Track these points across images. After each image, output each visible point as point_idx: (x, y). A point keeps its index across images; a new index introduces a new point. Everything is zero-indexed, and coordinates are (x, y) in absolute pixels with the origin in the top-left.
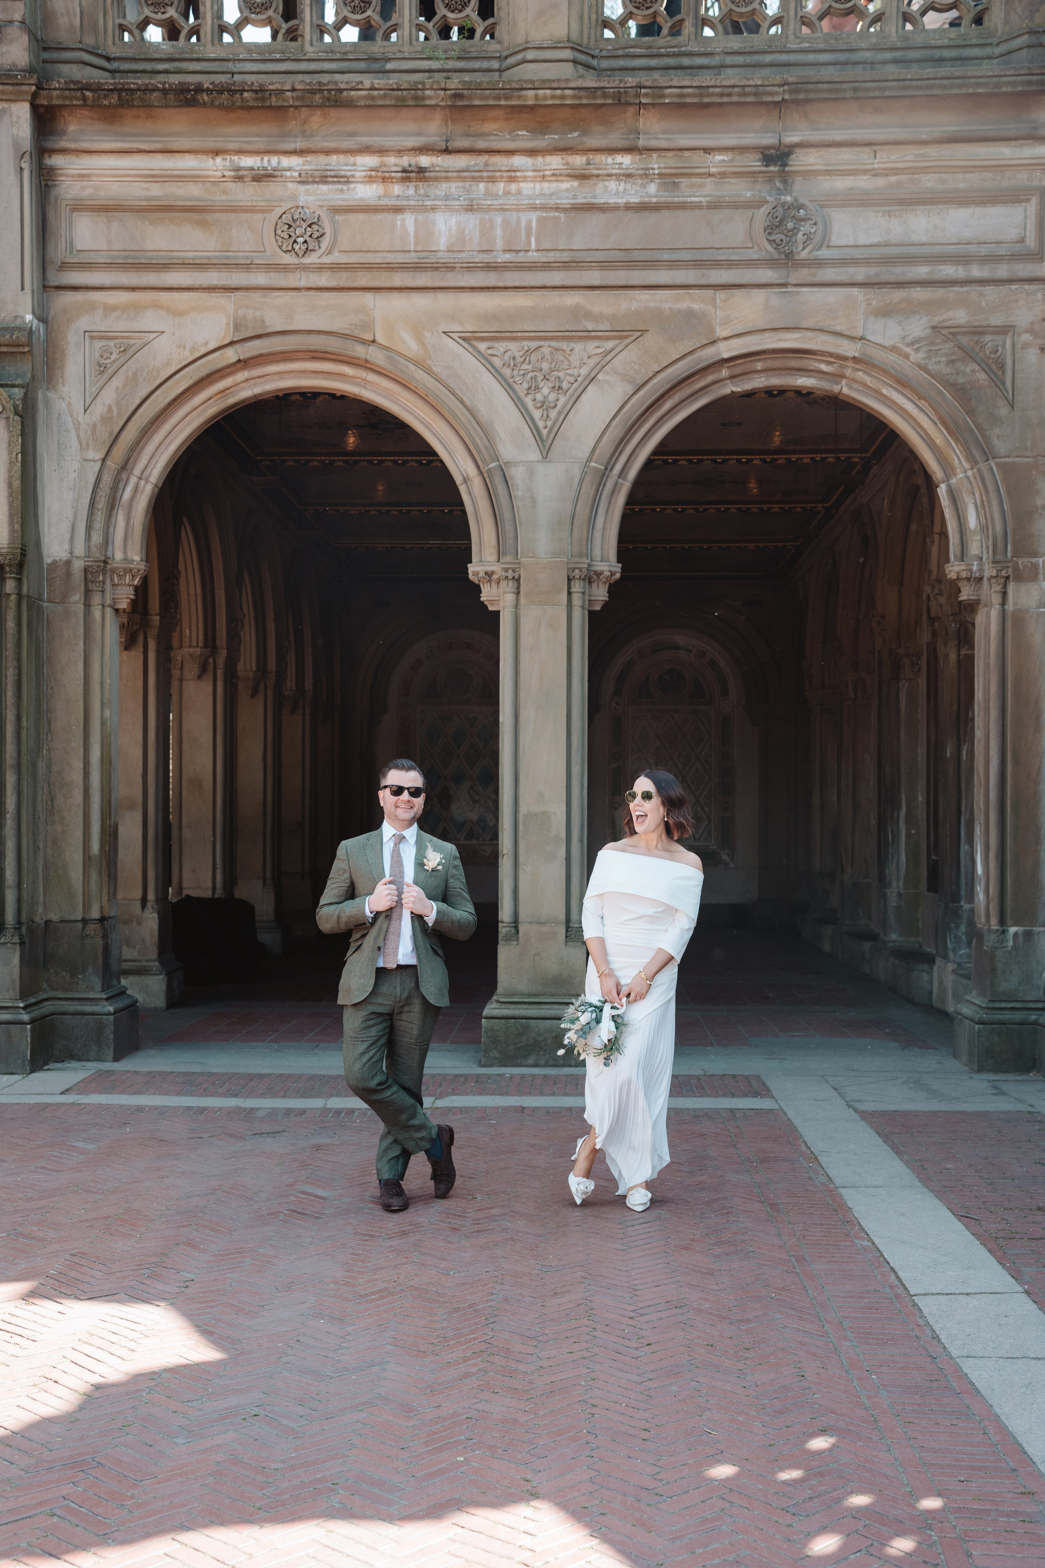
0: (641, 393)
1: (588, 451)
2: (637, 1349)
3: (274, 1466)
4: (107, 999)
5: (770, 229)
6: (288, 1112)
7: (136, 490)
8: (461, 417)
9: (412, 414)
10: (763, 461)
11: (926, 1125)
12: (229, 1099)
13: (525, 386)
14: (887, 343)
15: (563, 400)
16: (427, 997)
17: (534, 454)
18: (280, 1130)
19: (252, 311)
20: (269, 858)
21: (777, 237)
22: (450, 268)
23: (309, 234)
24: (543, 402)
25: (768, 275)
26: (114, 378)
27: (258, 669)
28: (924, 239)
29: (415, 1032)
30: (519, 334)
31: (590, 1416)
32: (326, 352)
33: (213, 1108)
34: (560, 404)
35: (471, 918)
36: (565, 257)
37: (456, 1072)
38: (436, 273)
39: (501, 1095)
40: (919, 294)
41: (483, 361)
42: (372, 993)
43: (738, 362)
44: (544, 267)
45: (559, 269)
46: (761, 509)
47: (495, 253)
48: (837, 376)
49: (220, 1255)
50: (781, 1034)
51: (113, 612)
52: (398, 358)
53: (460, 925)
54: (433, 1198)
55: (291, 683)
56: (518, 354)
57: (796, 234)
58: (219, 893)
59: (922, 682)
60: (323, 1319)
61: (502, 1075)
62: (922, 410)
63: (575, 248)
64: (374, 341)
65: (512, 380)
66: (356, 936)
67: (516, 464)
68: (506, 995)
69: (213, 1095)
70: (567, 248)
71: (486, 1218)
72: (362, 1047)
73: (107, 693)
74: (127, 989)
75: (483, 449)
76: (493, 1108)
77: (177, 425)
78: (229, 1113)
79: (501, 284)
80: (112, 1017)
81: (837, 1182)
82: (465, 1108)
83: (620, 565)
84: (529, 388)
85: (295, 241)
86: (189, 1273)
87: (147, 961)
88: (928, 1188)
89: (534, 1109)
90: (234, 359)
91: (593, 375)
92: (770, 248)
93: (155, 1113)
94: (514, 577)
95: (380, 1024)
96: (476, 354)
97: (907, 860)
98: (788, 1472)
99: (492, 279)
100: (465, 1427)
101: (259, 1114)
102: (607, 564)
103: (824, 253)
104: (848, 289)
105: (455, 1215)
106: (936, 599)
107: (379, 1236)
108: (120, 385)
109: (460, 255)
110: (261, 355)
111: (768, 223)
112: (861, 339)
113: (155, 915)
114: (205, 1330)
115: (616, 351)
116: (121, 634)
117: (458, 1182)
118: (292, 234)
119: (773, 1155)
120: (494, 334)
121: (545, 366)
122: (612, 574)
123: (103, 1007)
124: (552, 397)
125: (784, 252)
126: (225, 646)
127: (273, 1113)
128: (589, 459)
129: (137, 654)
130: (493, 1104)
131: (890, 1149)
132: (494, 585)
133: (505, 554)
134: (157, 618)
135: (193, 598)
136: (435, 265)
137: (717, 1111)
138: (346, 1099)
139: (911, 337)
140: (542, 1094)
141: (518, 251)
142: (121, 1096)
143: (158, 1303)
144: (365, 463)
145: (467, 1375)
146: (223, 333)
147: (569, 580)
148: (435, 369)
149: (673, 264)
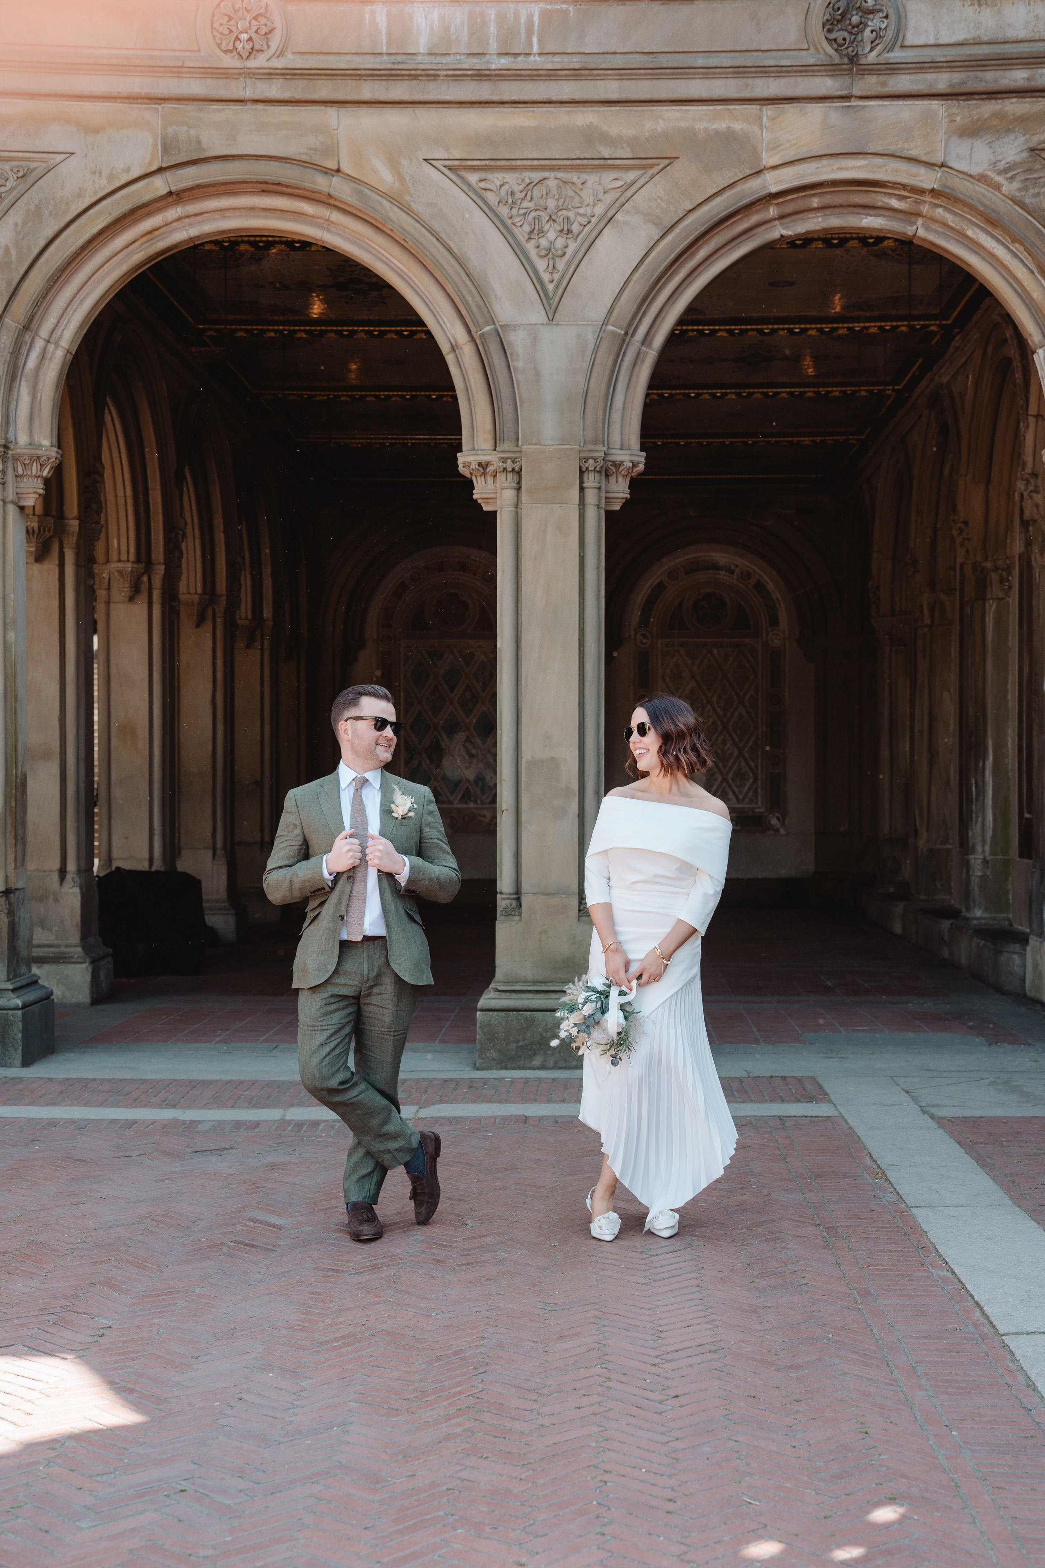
0: (670, 237)
1: (604, 311)
2: (661, 1402)
3: (203, 1553)
4: (14, 990)
5: (830, 25)
6: (238, 1125)
7: (43, 356)
8: (447, 268)
9: (388, 265)
10: (820, 330)
11: (1018, 1133)
12: (164, 1110)
13: (527, 228)
14: (974, 171)
15: (572, 246)
16: (400, 974)
17: (537, 316)
18: (227, 1146)
19: (185, 128)
20: (219, 823)
21: (839, 35)
22: (431, 76)
23: (254, 29)
24: (549, 250)
25: (826, 84)
26: (11, 212)
27: (204, 592)
28: (1022, 34)
29: (388, 1019)
30: (519, 163)
31: (602, 1484)
32: (279, 184)
33: (144, 1121)
34: (569, 252)
35: (453, 874)
36: (575, 62)
37: (445, 1076)
38: (415, 83)
39: (499, 1102)
40: (1014, 107)
41: (473, 196)
42: (336, 972)
43: (790, 197)
44: (549, 76)
45: (567, 78)
46: (818, 393)
47: (487, 57)
48: (911, 214)
49: (146, 1296)
50: (841, 1029)
51: (18, 510)
52: (369, 193)
53: (441, 884)
54: (413, 1224)
55: (245, 611)
56: (517, 188)
57: (863, 31)
58: (157, 865)
59: (1013, 600)
60: (272, 1372)
61: (501, 1080)
62: (1016, 256)
63: (587, 52)
64: (338, 171)
65: (510, 221)
66: (313, 904)
67: (515, 327)
68: (505, 983)
69: (145, 1106)
70: (577, 51)
71: (478, 1248)
72: (321, 1037)
73: (10, 611)
74: (39, 978)
75: (475, 309)
76: (490, 1117)
77: (94, 274)
78: (164, 1127)
79: (495, 98)
80: (19, 1013)
81: (910, 1201)
82: (455, 1118)
83: (644, 454)
84: (532, 232)
85: (237, 38)
86: (106, 1318)
87: (66, 946)
88: (1020, 1207)
89: (540, 1119)
90: (163, 191)
91: (609, 215)
92: (830, 50)
93: (72, 1127)
94: (513, 469)
95: (343, 1009)
96: (465, 188)
97: (995, 820)
98: (848, 1549)
99: (484, 91)
100: (445, 1500)
101: (200, 1128)
102: (629, 452)
103: (897, 55)
104: (926, 102)
105: (440, 1245)
106: (1031, 497)
107: (344, 1271)
108: (19, 221)
109: (444, 60)
110: (198, 187)
111: (827, 17)
112: (942, 165)
113: (77, 890)
114: (123, 1387)
115: (638, 185)
116: (28, 542)
117: (443, 1205)
118: (233, 29)
119: (830, 1170)
120: (487, 162)
121: (551, 203)
122: (635, 465)
123: (9, 1000)
124: (560, 243)
125: (847, 55)
126: (162, 561)
127: (219, 1126)
128: (605, 322)
129: (50, 567)
130: (490, 1113)
131: (974, 1161)
132: (490, 479)
133: (503, 440)
134: (76, 523)
135: (121, 501)
136: (413, 72)
137: (763, 1119)
138: (309, 1109)
139: (1003, 162)
140: (549, 1101)
141: (517, 55)
142: (30, 1107)
143: (64, 1356)
144: (332, 335)
145: (448, 1437)
146: (148, 156)
147: (582, 472)
148: (414, 206)
149: (709, 72)
